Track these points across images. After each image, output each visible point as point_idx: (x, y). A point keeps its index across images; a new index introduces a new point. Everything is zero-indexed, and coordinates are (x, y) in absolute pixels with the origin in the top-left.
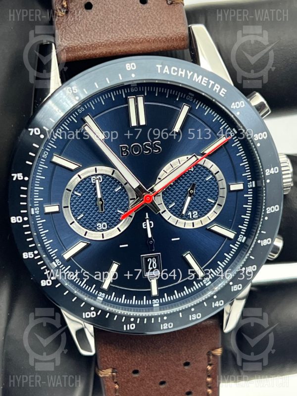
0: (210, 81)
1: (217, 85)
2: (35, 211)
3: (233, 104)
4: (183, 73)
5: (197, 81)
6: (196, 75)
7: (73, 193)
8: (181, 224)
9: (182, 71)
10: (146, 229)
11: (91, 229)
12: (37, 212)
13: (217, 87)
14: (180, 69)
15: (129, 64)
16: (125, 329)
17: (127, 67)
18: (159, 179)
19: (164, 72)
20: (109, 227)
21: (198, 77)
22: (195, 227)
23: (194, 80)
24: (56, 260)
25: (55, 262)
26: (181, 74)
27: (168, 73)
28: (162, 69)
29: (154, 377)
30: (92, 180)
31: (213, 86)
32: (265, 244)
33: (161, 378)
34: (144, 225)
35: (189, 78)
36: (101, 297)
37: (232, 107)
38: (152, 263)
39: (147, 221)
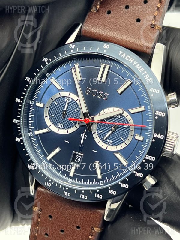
0: (145, 71)
1: (148, 75)
2: (32, 102)
3: (152, 89)
4: (132, 61)
5: (137, 68)
6: (139, 65)
7: (54, 101)
8: (101, 144)
9: (132, 60)
10: (82, 138)
11: (54, 125)
12: (32, 104)
13: (147, 76)
14: (131, 58)
15: (106, 45)
16: (46, 184)
17: (104, 46)
18: (99, 114)
19: (122, 56)
20: (64, 128)
21: (139, 66)
22: (107, 149)
23: (136, 67)
24: (31, 132)
25: (30, 133)
26: (131, 61)
27: (124, 58)
28: (122, 54)
29: (59, 225)
30: (66, 99)
31: (145, 74)
32: (138, 176)
33: (62, 228)
34: (81, 136)
35: (134, 64)
36: (44, 163)
37: (150, 90)
38: (78, 158)
39: (84, 134)
